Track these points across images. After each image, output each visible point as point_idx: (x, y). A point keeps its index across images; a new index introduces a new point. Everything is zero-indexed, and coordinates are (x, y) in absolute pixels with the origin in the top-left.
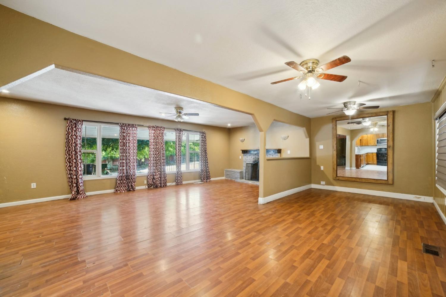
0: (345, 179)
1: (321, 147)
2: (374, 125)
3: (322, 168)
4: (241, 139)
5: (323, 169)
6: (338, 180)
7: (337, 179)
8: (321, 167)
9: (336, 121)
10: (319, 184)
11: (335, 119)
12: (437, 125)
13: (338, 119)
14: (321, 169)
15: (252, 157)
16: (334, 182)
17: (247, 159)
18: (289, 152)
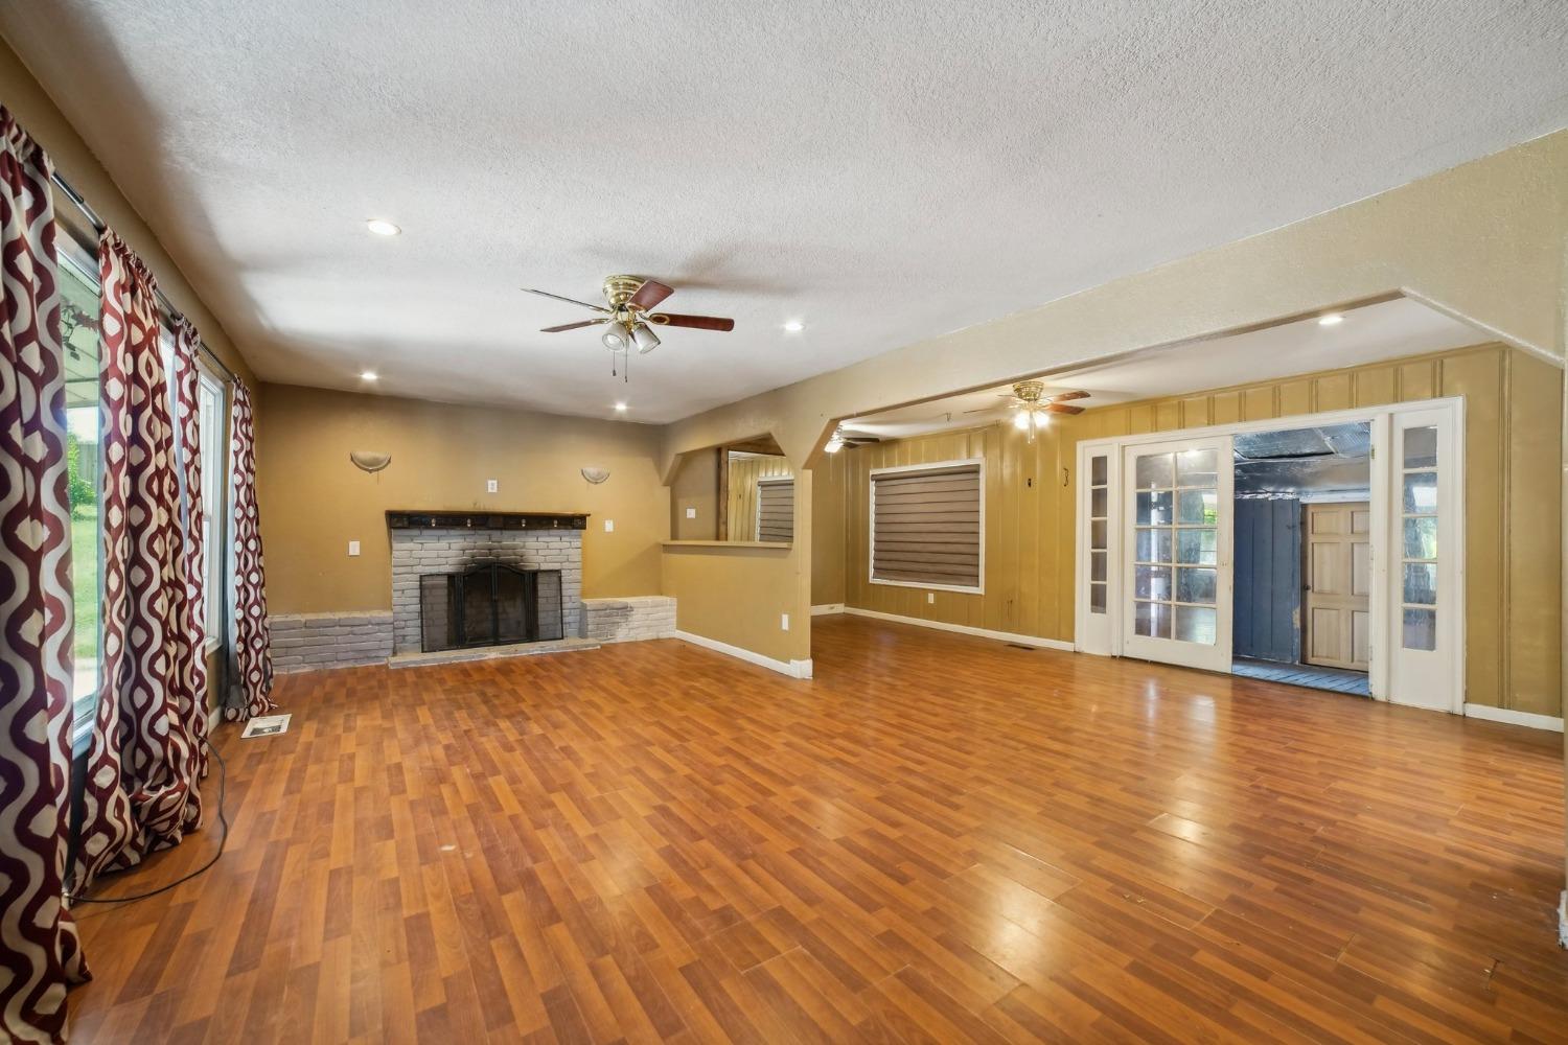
1: (691, 513)
4: (365, 454)
12: (873, 489)
15: (453, 546)
17: (417, 554)
18: (609, 526)
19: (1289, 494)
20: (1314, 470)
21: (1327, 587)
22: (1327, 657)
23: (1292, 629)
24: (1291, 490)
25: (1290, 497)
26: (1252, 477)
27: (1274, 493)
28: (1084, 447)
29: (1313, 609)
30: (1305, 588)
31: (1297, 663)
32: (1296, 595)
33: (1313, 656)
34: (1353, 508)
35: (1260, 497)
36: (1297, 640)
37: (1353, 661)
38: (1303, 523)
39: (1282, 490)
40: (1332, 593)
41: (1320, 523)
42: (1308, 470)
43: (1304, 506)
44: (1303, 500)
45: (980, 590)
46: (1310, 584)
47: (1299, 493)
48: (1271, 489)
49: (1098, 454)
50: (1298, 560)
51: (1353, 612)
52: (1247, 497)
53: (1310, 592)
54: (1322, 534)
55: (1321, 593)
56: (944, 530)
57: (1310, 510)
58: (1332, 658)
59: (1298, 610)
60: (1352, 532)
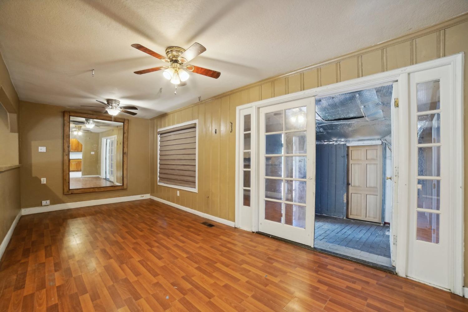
0: (83, 191)
1: (42, 149)
2: (78, 128)
3: (44, 181)
5: (45, 183)
6: (72, 194)
7: (70, 193)
8: (42, 179)
9: (70, 116)
10: (41, 205)
11: (69, 113)
12: (159, 138)
13: (72, 114)
14: (42, 183)
16: (65, 198)
19: (342, 141)
20: (354, 128)
21: (357, 184)
22: (356, 215)
23: (343, 203)
24: (343, 140)
25: (342, 143)
26: (328, 133)
27: (336, 141)
28: (240, 110)
29: (351, 193)
30: (348, 184)
31: (345, 218)
32: (345, 188)
33: (351, 215)
34: (367, 148)
35: (331, 143)
36: (345, 208)
37: (366, 217)
38: (348, 155)
39: (339, 140)
40: (359, 187)
41: (354, 155)
42: (350, 129)
43: (348, 147)
44: (348, 145)
45: (195, 190)
46: (350, 182)
47: (346, 141)
48: (335, 139)
49: (247, 113)
50: (346, 172)
51: (367, 195)
52: (326, 143)
53: (350, 186)
54: (355, 160)
55: (354, 186)
56: (183, 158)
57: (350, 149)
58: (358, 216)
59: (346, 194)
60: (367, 159)
